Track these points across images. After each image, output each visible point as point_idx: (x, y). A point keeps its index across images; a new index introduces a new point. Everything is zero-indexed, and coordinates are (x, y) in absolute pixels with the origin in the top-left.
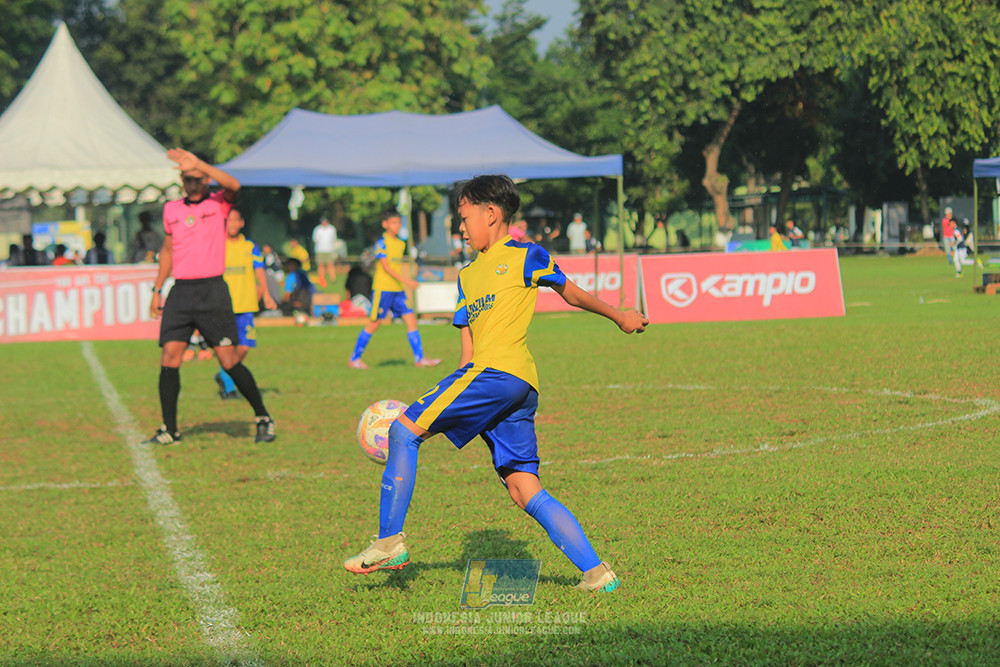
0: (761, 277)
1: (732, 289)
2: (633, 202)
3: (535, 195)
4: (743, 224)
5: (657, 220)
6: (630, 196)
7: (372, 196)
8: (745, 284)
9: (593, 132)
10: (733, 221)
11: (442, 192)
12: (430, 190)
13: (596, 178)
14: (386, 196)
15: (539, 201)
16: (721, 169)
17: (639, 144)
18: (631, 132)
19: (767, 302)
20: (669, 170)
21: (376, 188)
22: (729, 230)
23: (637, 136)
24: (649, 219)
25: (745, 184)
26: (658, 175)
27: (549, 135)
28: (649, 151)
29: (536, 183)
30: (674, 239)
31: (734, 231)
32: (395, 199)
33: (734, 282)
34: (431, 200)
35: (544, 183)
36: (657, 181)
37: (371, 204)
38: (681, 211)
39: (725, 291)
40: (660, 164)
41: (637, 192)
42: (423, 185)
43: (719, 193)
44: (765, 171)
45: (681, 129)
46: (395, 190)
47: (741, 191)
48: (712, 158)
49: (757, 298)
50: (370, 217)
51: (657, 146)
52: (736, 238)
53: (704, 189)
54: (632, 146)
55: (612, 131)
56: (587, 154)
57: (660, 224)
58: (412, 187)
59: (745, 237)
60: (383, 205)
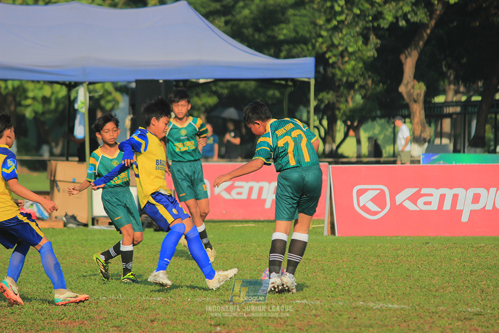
0: (460, 191)
1: (426, 203)
2: (322, 106)
3: (220, 96)
4: (440, 135)
5: (349, 128)
6: (321, 101)
7: (47, 91)
8: (443, 197)
9: (284, 32)
10: (429, 132)
11: (123, 89)
12: (109, 87)
13: (286, 80)
14: (62, 92)
15: (225, 102)
16: (418, 77)
17: (333, 46)
18: (324, 33)
19: (465, 218)
20: (362, 75)
21: (51, 83)
22: (425, 140)
23: (331, 37)
24: (340, 127)
25: (444, 92)
26: (351, 79)
27: (237, 33)
28: (342, 55)
29: (221, 84)
30: (365, 148)
31: (429, 142)
32: (73, 96)
33: (431, 195)
34: (109, 98)
35: (229, 84)
36: (350, 86)
37: (45, 100)
38: (374, 119)
39: (421, 205)
40: (353, 69)
41: (328, 97)
42: (103, 83)
43: (415, 101)
44: (466, 78)
45: (377, 31)
46: (71, 86)
47: (440, 99)
48: (409, 64)
49: (455, 213)
50: (43, 113)
51: (350, 50)
52: (432, 150)
53: (400, 95)
54: (324, 48)
55: (304, 32)
56: (276, 56)
57: (351, 133)
58: (90, 83)
59: (442, 149)
60: (58, 102)
